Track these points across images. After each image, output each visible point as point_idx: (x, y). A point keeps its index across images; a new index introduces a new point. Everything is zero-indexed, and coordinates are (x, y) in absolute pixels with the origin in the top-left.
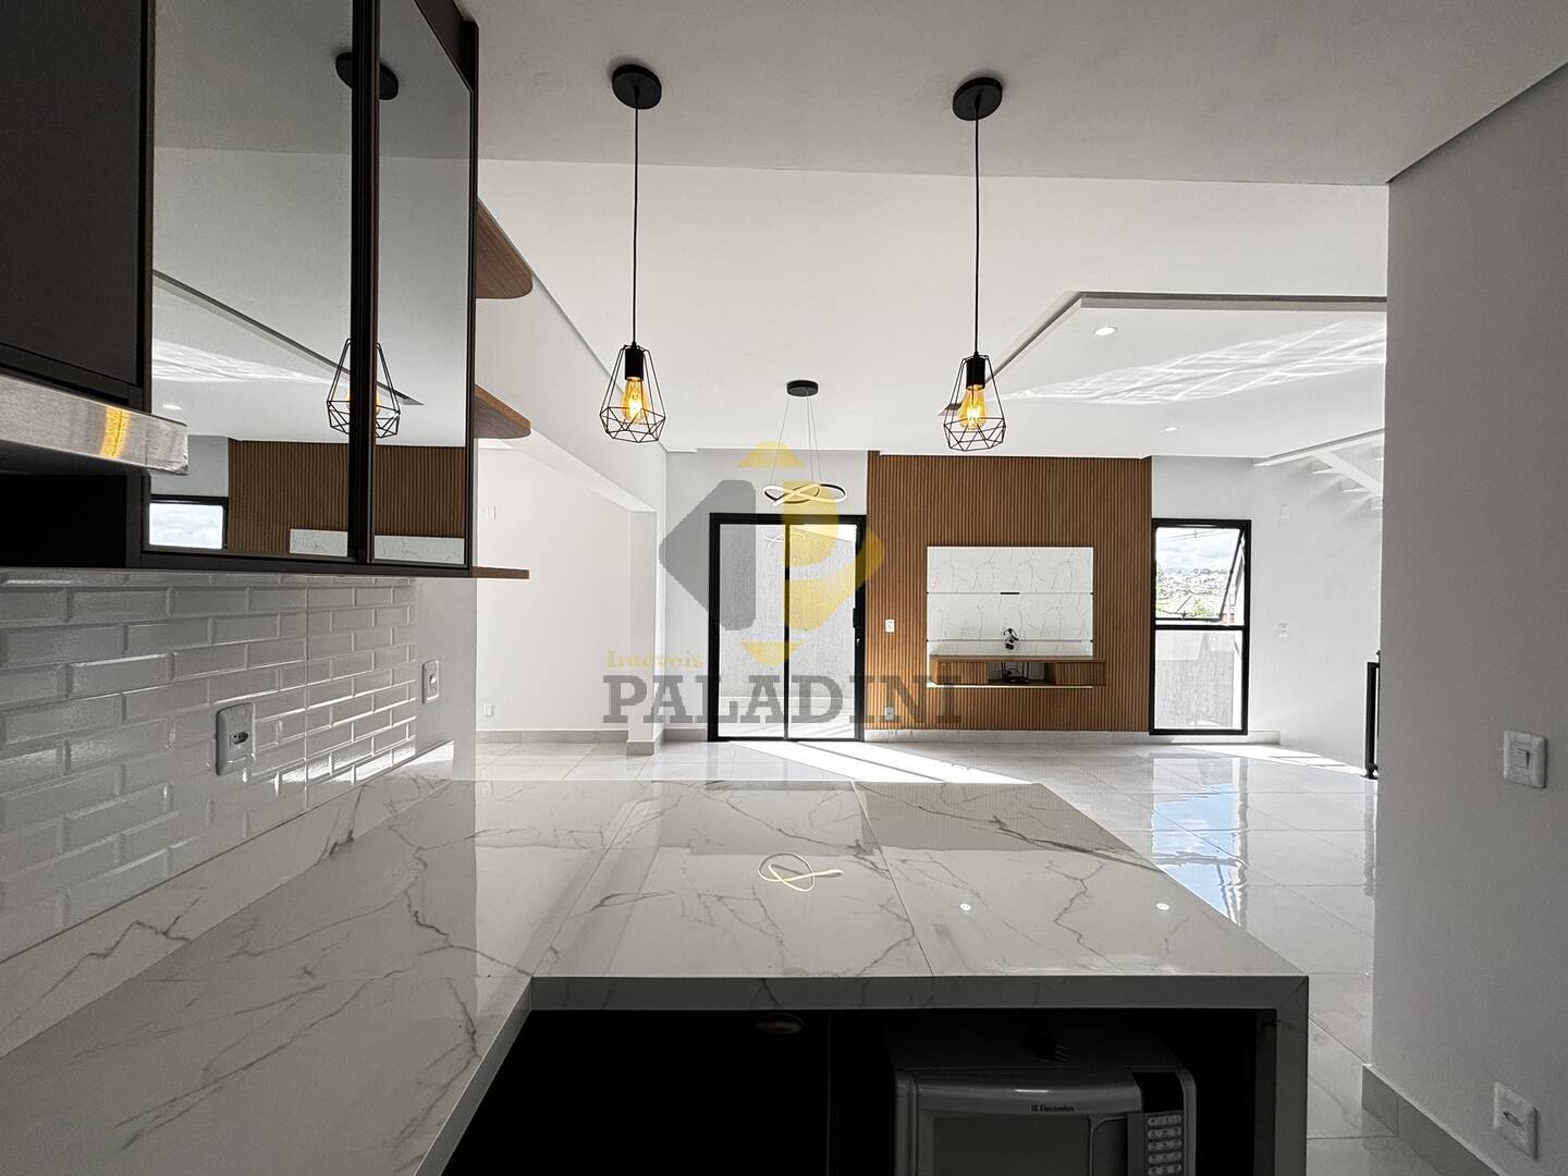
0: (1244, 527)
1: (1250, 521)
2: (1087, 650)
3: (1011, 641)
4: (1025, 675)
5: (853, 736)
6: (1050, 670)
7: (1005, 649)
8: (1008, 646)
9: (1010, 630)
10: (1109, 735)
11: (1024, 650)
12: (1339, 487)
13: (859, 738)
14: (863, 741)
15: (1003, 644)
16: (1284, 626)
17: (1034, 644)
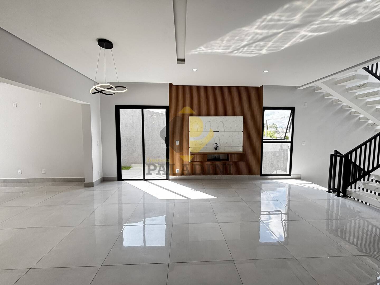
0: (292, 109)
1: (294, 108)
2: (241, 150)
3: (216, 147)
4: (220, 158)
5: (166, 178)
6: (228, 157)
7: (214, 149)
8: (216, 149)
9: (216, 144)
10: (247, 176)
11: (221, 150)
12: (324, 96)
13: (168, 179)
14: (169, 180)
15: (214, 148)
16: (304, 141)
17: (224, 148)
